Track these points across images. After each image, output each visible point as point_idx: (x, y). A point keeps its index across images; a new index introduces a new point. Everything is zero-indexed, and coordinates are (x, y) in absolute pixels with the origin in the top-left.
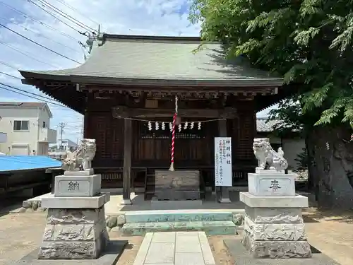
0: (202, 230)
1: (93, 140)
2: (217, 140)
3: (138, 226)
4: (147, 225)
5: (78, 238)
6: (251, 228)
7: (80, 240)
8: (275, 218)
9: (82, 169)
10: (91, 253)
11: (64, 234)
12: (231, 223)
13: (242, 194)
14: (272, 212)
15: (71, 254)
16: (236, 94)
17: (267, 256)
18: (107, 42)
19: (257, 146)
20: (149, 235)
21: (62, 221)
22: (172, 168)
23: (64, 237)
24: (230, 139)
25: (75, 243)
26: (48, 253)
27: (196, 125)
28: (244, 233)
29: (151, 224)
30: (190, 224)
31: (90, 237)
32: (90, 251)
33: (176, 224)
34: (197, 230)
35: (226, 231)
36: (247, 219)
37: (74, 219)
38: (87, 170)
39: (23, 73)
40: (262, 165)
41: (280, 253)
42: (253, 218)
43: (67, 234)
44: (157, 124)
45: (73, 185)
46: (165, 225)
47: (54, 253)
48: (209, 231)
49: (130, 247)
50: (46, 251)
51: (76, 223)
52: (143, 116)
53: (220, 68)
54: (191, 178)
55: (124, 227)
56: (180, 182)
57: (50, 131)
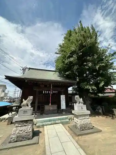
0: (61, 123)
1: (32, 97)
2: (61, 96)
3: (41, 124)
4: (44, 123)
5: (25, 132)
6: (77, 121)
7: (26, 132)
8: (83, 118)
9: (28, 106)
10: (30, 137)
11: (20, 131)
12: (67, 120)
13: (73, 111)
14: (83, 116)
15: (23, 139)
16: (63, 84)
17: (83, 130)
18: (30, 70)
19: (76, 98)
20: (45, 127)
21: (20, 125)
22: (50, 105)
23: (20, 132)
24: (64, 96)
25: (24, 134)
26: (13, 140)
27: (56, 92)
28: (74, 123)
29: (45, 123)
30: (57, 122)
31: (30, 131)
32: (30, 136)
33: (53, 122)
34: (59, 124)
35: (67, 123)
36: (75, 118)
37: (25, 124)
38: (30, 106)
39: (5, 76)
40: (78, 102)
41: (86, 129)
42: (77, 118)
43: (21, 131)
44: (46, 92)
45: (25, 112)
46: (50, 123)
47: (16, 139)
48: (62, 123)
49: (41, 132)
50: (12, 139)
51: (25, 126)
52: (42, 89)
53: (60, 78)
54: (55, 107)
55: (37, 125)
56: (52, 109)
57: (5, 93)
